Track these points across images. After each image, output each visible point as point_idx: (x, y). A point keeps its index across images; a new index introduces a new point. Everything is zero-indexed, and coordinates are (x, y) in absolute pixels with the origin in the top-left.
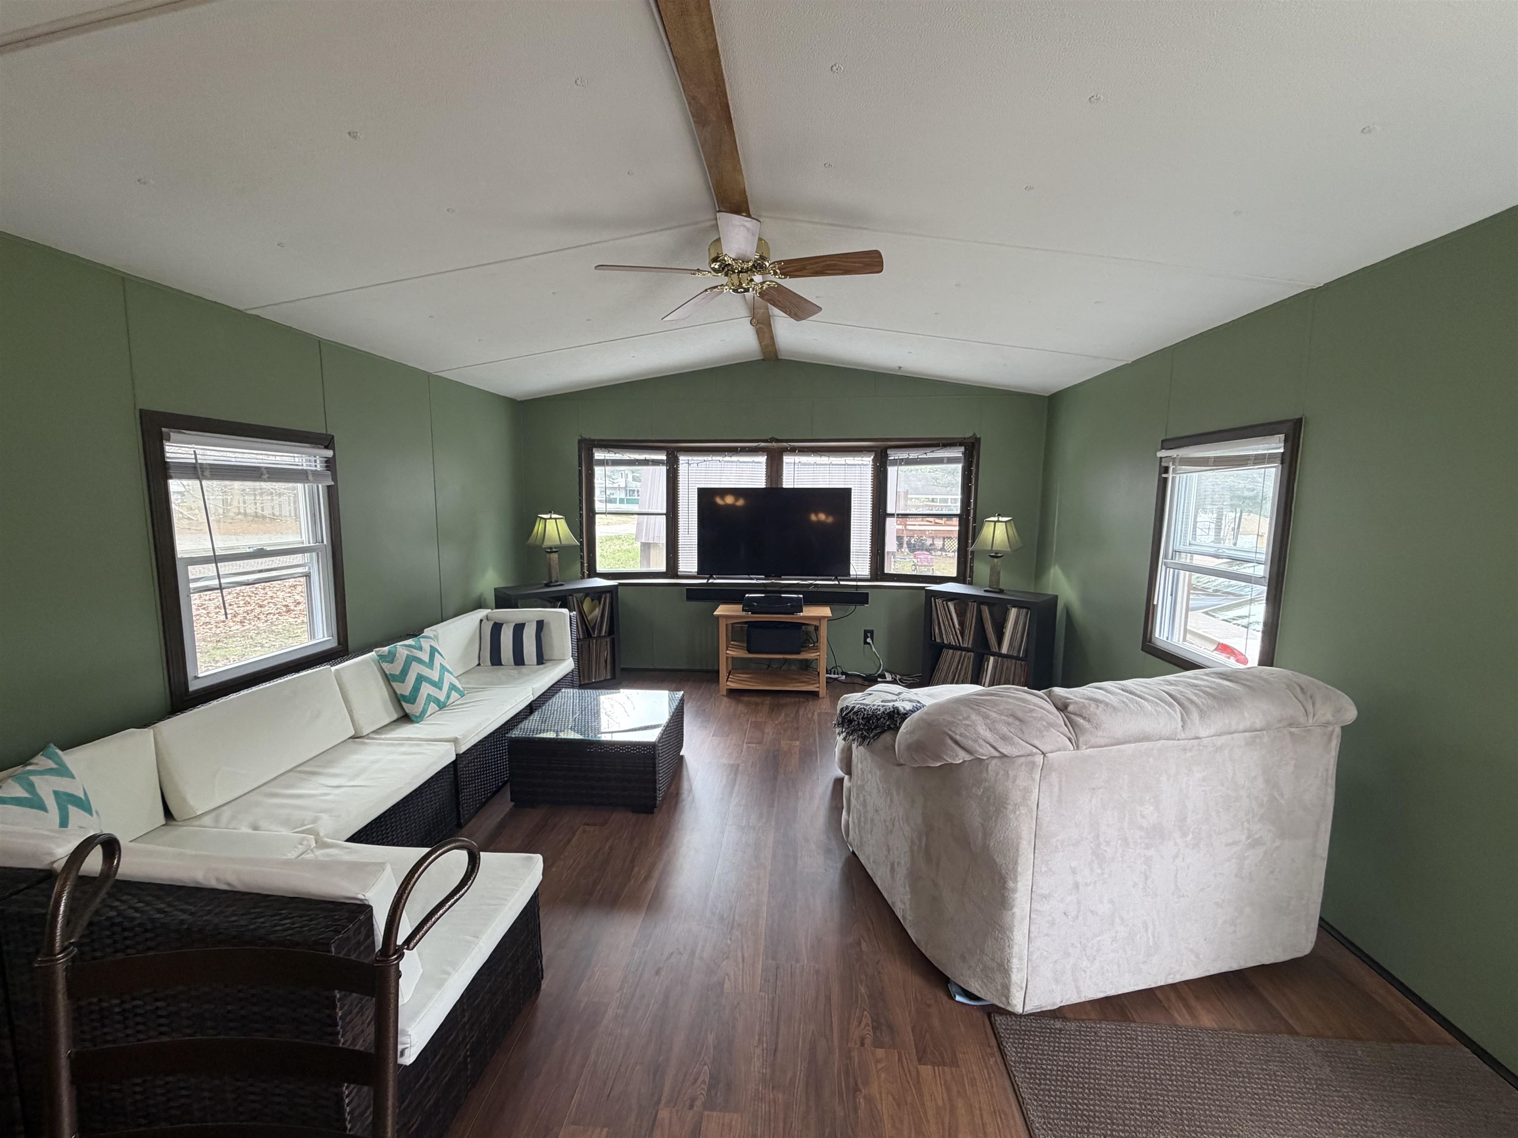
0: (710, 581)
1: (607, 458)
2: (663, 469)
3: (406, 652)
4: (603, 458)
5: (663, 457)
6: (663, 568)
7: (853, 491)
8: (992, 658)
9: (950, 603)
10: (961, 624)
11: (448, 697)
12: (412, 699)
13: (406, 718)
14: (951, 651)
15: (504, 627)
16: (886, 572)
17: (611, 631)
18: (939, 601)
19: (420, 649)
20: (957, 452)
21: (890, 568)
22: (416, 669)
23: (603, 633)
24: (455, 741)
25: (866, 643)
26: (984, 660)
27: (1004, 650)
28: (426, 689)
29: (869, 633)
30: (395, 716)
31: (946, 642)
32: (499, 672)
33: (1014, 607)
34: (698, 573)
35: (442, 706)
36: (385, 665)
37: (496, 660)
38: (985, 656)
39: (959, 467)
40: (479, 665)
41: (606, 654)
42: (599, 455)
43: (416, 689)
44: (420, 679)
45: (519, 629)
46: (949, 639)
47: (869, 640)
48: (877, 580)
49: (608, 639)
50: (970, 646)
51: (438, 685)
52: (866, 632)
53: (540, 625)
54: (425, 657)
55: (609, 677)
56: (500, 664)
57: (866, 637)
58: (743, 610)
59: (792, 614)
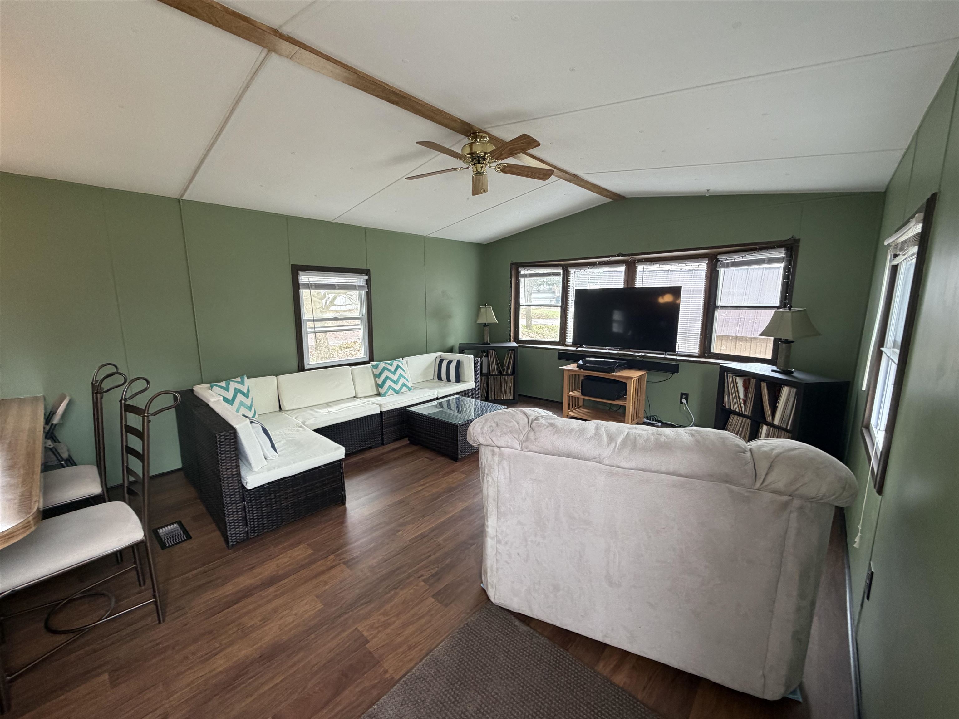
0: (579, 349)
1: (526, 273)
2: (560, 279)
3: (384, 365)
4: (524, 273)
5: (561, 271)
6: (557, 340)
7: (682, 289)
8: (765, 428)
9: (737, 378)
10: (746, 395)
11: (401, 388)
12: (381, 386)
13: (379, 394)
14: (736, 417)
15: (444, 361)
16: (712, 351)
17: (513, 373)
18: (730, 375)
19: (391, 365)
20: (781, 253)
21: (716, 348)
22: (386, 373)
23: (509, 373)
24: (380, 405)
25: (681, 402)
26: (760, 427)
27: (776, 422)
28: (389, 383)
29: (685, 396)
30: (376, 393)
31: (732, 409)
32: (440, 383)
33: (787, 385)
34: (573, 343)
35: (397, 392)
36: (374, 370)
37: (440, 378)
38: (761, 425)
39: (782, 265)
40: (433, 379)
41: (510, 384)
42: (523, 271)
43: (384, 382)
44: (387, 378)
45: (449, 363)
46: (735, 407)
47: (684, 401)
48: (706, 358)
49: (512, 377)
50: (750, 415)
51: (396, 382)
52: (682, 394)
53: (459, 362)
54: (393, 369)
55: (512, 398)
56: (441, 380)
57: (681, 398)
58: (577, 367)
59: (608, 373)
